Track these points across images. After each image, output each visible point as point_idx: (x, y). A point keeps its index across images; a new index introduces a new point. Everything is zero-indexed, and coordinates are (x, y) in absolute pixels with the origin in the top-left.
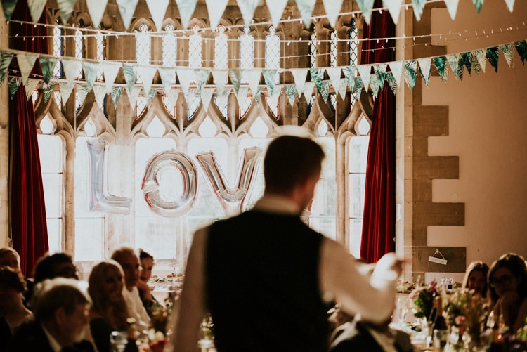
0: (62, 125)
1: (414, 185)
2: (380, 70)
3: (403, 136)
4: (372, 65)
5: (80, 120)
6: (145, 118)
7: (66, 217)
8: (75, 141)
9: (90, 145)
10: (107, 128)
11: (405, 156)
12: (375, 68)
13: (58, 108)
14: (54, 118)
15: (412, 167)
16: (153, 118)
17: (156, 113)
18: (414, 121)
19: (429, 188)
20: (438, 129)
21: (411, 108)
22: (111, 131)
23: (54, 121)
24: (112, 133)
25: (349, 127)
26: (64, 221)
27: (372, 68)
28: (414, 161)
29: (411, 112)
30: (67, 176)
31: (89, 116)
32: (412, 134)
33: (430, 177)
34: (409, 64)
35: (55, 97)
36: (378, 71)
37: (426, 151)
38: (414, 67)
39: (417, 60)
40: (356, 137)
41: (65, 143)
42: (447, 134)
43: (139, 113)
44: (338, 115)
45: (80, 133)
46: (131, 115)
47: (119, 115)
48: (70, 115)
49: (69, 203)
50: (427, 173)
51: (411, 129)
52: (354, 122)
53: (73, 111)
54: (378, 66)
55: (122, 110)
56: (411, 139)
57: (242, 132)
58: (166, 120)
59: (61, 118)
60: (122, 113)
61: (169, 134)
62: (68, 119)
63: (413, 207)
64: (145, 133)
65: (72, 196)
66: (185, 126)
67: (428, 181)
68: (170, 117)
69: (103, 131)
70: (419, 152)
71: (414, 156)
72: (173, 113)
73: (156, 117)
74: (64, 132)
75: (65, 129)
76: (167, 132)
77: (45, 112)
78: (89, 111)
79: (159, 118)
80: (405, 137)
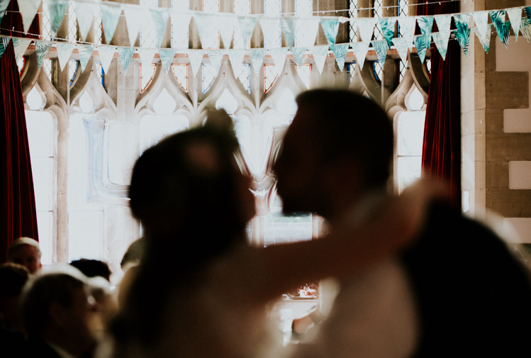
0: (52, 99)
1: (488, 168)
2: (461, 22)
3: (474, 109)
4: (452, 15)
5: (73, 93)
6: (151, 91)
7: (58, 209)
8: (68, 118)
9: (86, 122)
10: (106, 104)
11: (475, 134)
12: (456, 19)
13: (48, 79)
14: (43, 91)
15: (485, 145)
16: (161, 91)
17: (165, 85)
18: (486, 91)
19: (505, 171)
20: (515, 100)
21: (483, 75)
22: (111, 107)
23: (43, 93)
24: (112, 108)
25: (399, 100)
26: (56, 214)
27: (453, 18)
28: (487, 139)
29: (483, 79)
30: (59, 160)
31: (85, 88)
32: (484, 106)
33: (507, 158)
34: (496, 14)
35: (45, 66)
36: (459, 23)
37: (502, 126)
38: (502, 18)
39: (506, 10)
40: (407, 112)
41: (56, 120)
42: (527, 106)
43: (143, 86)
44: (385, 86)
45: (76, 108)
46: (135, 88)
47: (121, 87)
48: (62, 87)
49: (61, 193)
50: (503, 153)
51: (484, 100)
52: (404, 95)
53: (66, 82)
54: (459, 17)
55: (124, 81)
56: (484, 111)
57: (268, 108)
58: (176, 93)
59: (52, 91)
60: (124, 85)
61: (180, 110)
62: (60, 92)
63: (487, 194)
64: (152, 110)
65: (65, 185)
66: (200, 101)
67: (504, 163)
68: (182, 90)
69: (102, 106)
70: (493, 127)
71: (486, 133)
72: (184, 85)
73: (164, 89)
74: (56, 107)
75: (56, 104)
76: (178, 108)
77: (33, 83)
78: (85, 83)
79: (168, 90)
80: (476, 109)
